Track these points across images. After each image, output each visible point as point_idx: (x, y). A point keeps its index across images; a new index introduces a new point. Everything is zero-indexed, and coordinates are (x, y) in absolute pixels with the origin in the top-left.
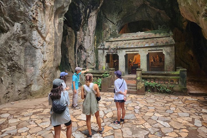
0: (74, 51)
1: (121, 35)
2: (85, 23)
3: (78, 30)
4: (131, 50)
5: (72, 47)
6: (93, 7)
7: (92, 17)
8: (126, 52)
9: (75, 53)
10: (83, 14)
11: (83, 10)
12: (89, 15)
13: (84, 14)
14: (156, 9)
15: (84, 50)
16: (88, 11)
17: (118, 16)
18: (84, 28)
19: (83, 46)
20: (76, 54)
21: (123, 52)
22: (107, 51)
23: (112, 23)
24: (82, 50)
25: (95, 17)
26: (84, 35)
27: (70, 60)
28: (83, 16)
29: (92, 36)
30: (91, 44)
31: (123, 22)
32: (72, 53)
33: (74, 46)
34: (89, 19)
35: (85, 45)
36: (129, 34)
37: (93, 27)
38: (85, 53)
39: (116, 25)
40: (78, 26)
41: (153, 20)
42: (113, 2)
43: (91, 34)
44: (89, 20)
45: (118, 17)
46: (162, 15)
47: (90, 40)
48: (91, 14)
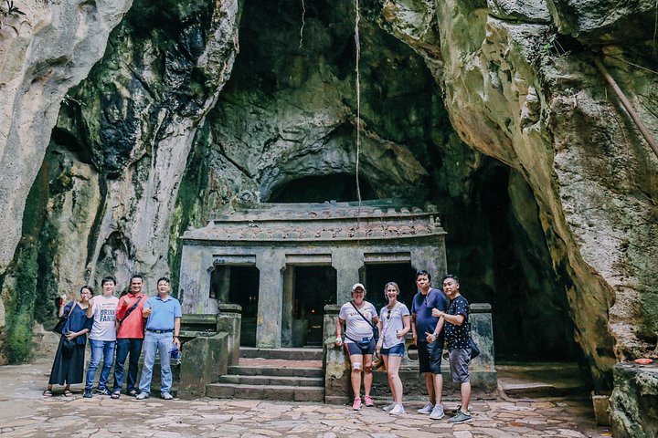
0: (85, 251)
2: (146, 155)
3: (116, 176)
5: (80, 233)
6: (182, 107)
7: (173, 139)
8: (287, 255)
9: (88, 260)
10: (142, 125)
11: (146, 111)
12: (162, 130)
13: (145, 123)
14: (383, 141)
15: (129, 249)
16: (161, 116)
17: (263, 152)
18: (140, 173)
19: (127, 234)
20: (92, 265)
22: (218, 250)
23: (241, 172)
24: (117, 252)
25: (183, 139)
26: (137, 194)
27: (62, 285)
28: (142, 129)
29: (165, 203)
30: (158, 229)
31: (279, 174)
32: (76, 255)
33: (87, 232)
34: (160, 143)
35: (134, 232)
36: (298, 206)
37: (172, 170)
38: (130, 264)
39: (254, 180)
40: (119, 160)
42: (251, 111)
43: (163, 196)
44: (163, 145)
45: (264, 156)
46: (400, 159)
47: (157, 217)
48: (170, 129)
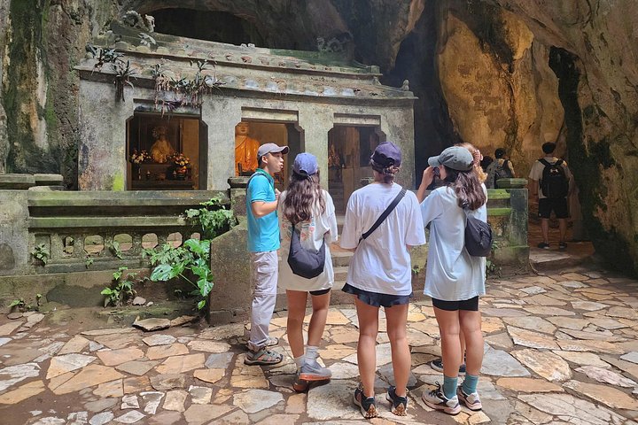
1: (171, 41)
4: (267, 104)
8: (244, 109)
21: (228, 107)
22: (142, 94)
36: (209, 45)
41: (272, 22)
